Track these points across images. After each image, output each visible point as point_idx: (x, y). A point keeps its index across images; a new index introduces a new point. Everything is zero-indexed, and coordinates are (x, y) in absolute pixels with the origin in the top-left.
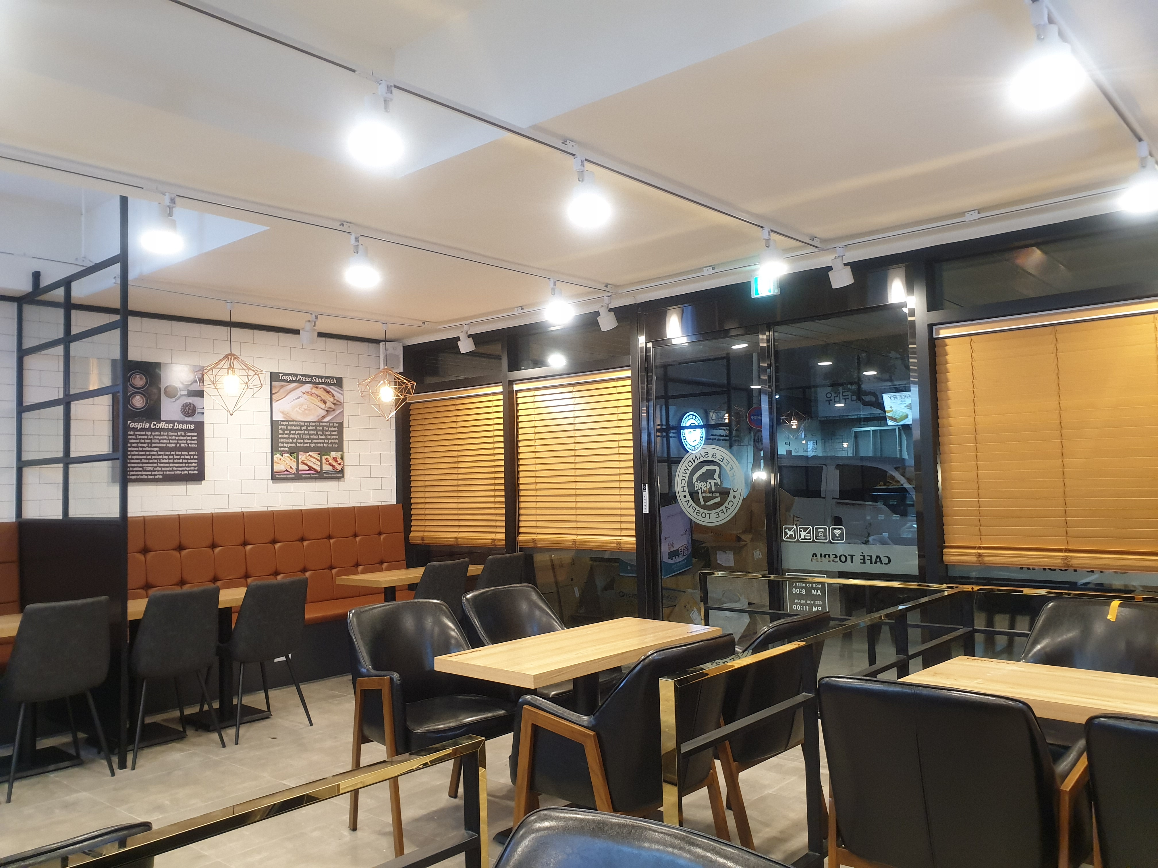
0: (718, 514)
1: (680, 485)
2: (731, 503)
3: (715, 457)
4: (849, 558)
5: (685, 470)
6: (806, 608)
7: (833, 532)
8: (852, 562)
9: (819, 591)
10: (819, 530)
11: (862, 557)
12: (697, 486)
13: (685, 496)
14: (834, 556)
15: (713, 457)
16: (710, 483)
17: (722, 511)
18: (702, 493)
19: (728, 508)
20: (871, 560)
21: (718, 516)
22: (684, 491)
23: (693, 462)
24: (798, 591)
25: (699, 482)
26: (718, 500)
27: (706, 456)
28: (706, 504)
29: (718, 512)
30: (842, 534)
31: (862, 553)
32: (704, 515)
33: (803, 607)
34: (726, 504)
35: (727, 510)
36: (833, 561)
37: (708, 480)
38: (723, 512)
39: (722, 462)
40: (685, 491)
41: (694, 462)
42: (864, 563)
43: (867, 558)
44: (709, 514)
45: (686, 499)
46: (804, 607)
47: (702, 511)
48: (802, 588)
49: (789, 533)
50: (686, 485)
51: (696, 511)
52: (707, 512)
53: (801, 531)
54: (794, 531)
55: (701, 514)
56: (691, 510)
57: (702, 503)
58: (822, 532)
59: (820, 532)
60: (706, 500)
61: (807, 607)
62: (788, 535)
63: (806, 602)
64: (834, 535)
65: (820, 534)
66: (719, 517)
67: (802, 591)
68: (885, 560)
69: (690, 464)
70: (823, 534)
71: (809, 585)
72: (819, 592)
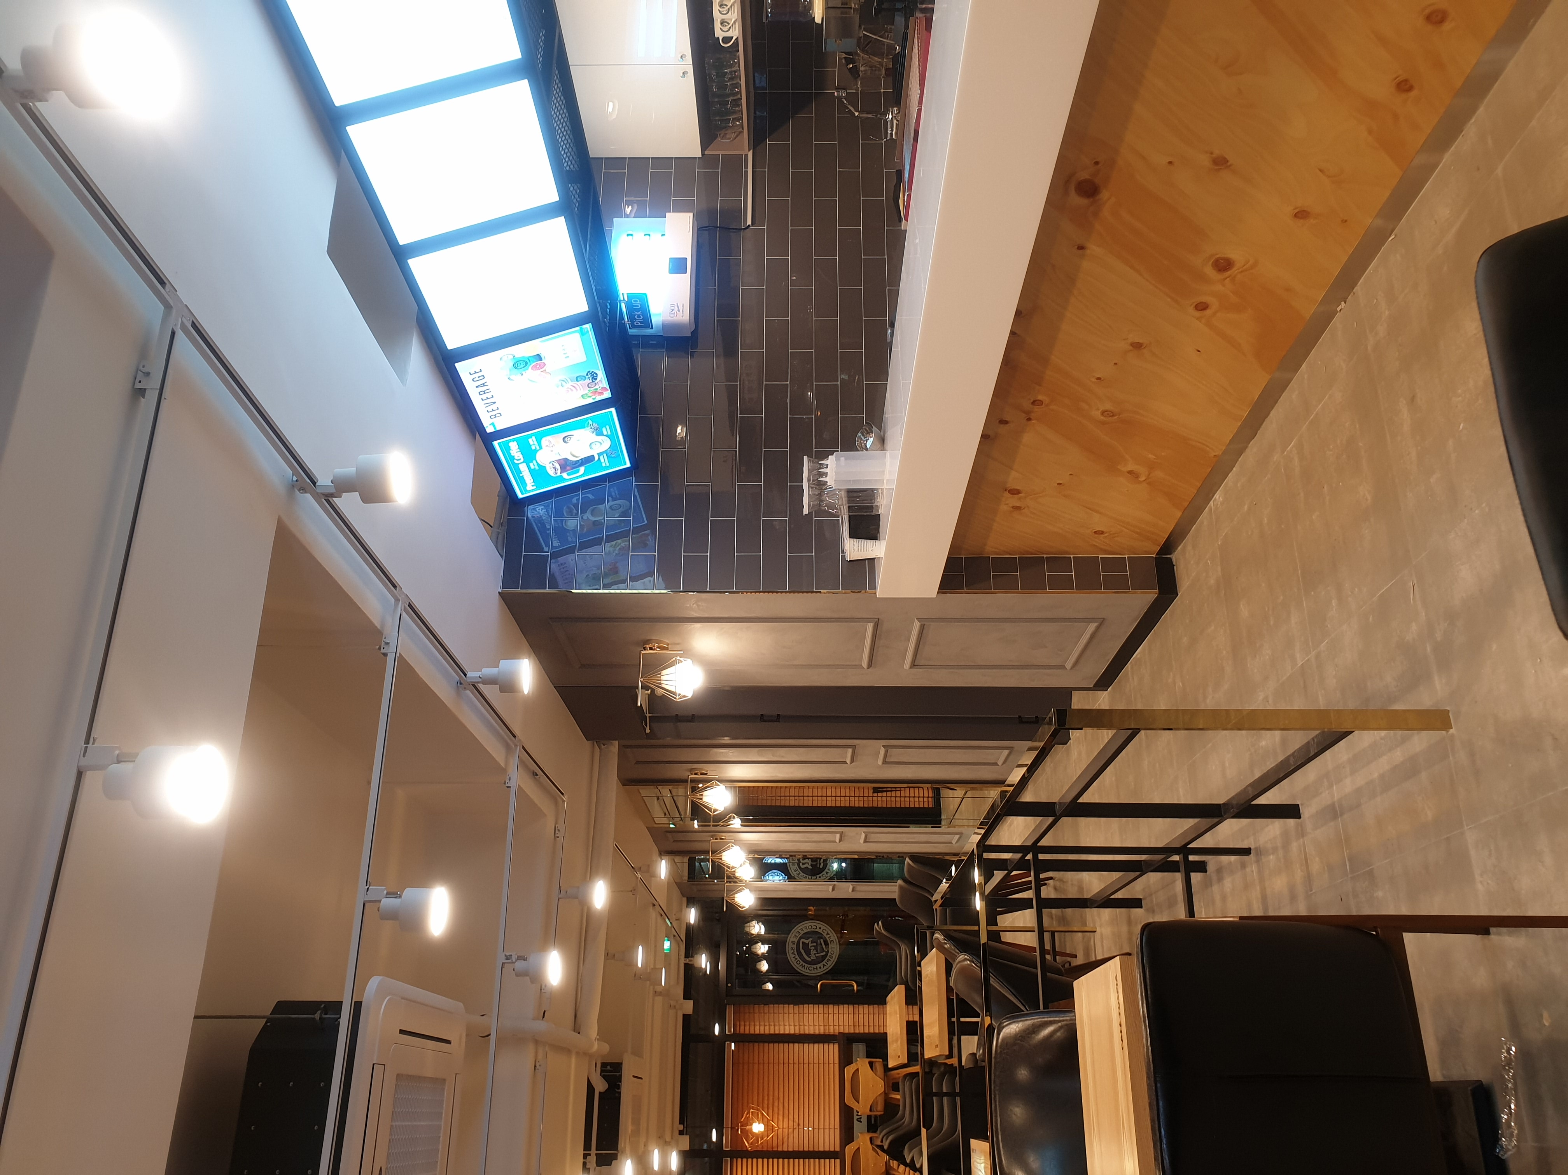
26: (822, 941)
29: (830, 941)
32: (832, 953)
34: (825, 935)
38: (831, 938)
44: (831, 948)
47: (829, 954)
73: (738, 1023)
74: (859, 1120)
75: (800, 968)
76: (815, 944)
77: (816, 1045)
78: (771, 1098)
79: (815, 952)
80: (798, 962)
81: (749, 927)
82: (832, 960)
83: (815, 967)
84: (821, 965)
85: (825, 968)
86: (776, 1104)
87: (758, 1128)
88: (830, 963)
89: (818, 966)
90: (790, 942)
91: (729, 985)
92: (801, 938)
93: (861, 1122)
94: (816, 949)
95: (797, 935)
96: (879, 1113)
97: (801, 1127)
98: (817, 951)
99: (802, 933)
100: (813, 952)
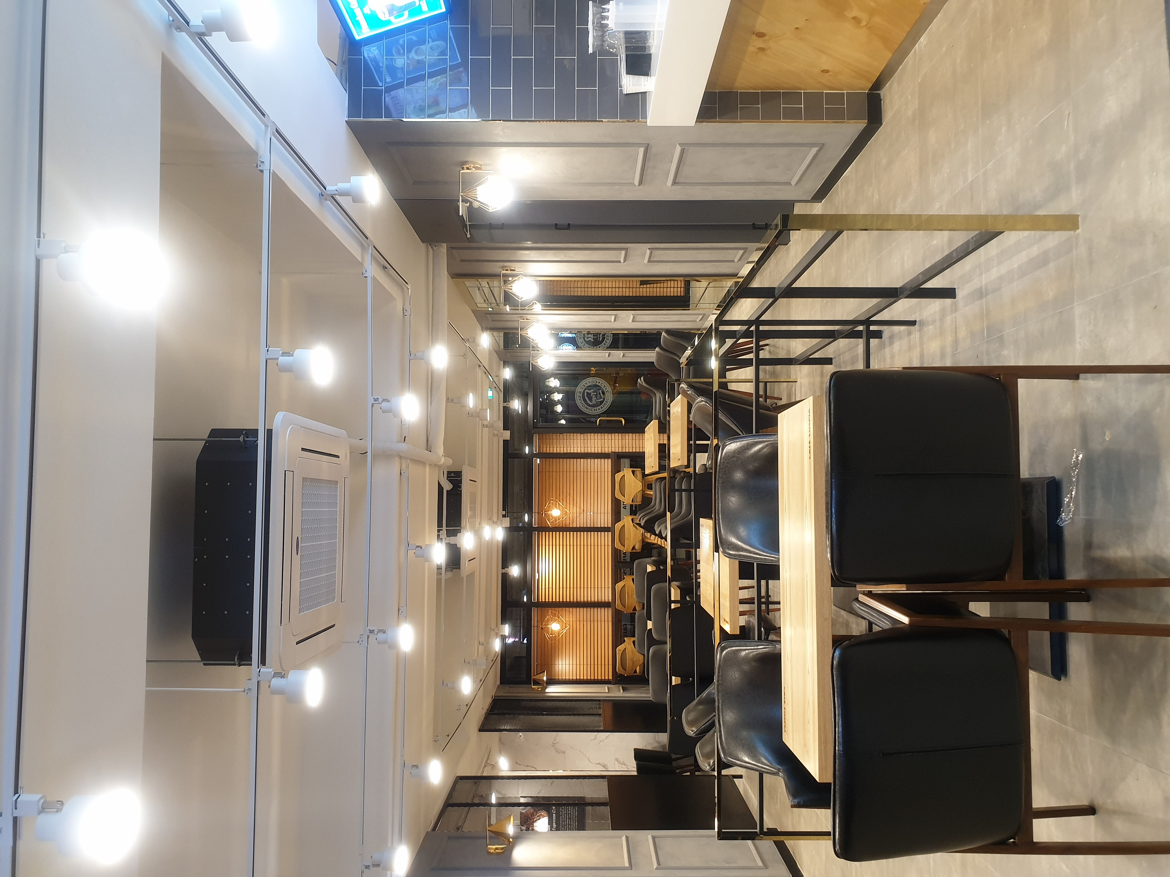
12: (594, 402)
26: (600, 391)
28: (602, 398)
35: (606, 388)
66: (608, 391)
73: (542, 446)
74: (625, 508)
75: (585, 409)
76: (595, 393)
77: (596, 460)
78: (565, 494)
79: (595, 399)
80: (584, 406)
81: (549, 382)
82: (608, 404)
83: (595, 408)
84: (600, 407)
85: (602, 409)
86: (568, 498)
87: (555, 513)
88: (605, 406)
89: (598, 408)
90: (578, 391)
91: (535, 421)
92: (585, 389)
93: (626, 509)
94: (596, 396)
95: (583, 387)
96: (638, 503)
97: (585, 512)
98: (597, 398)
99: (586, 386)
100: (594, 399)
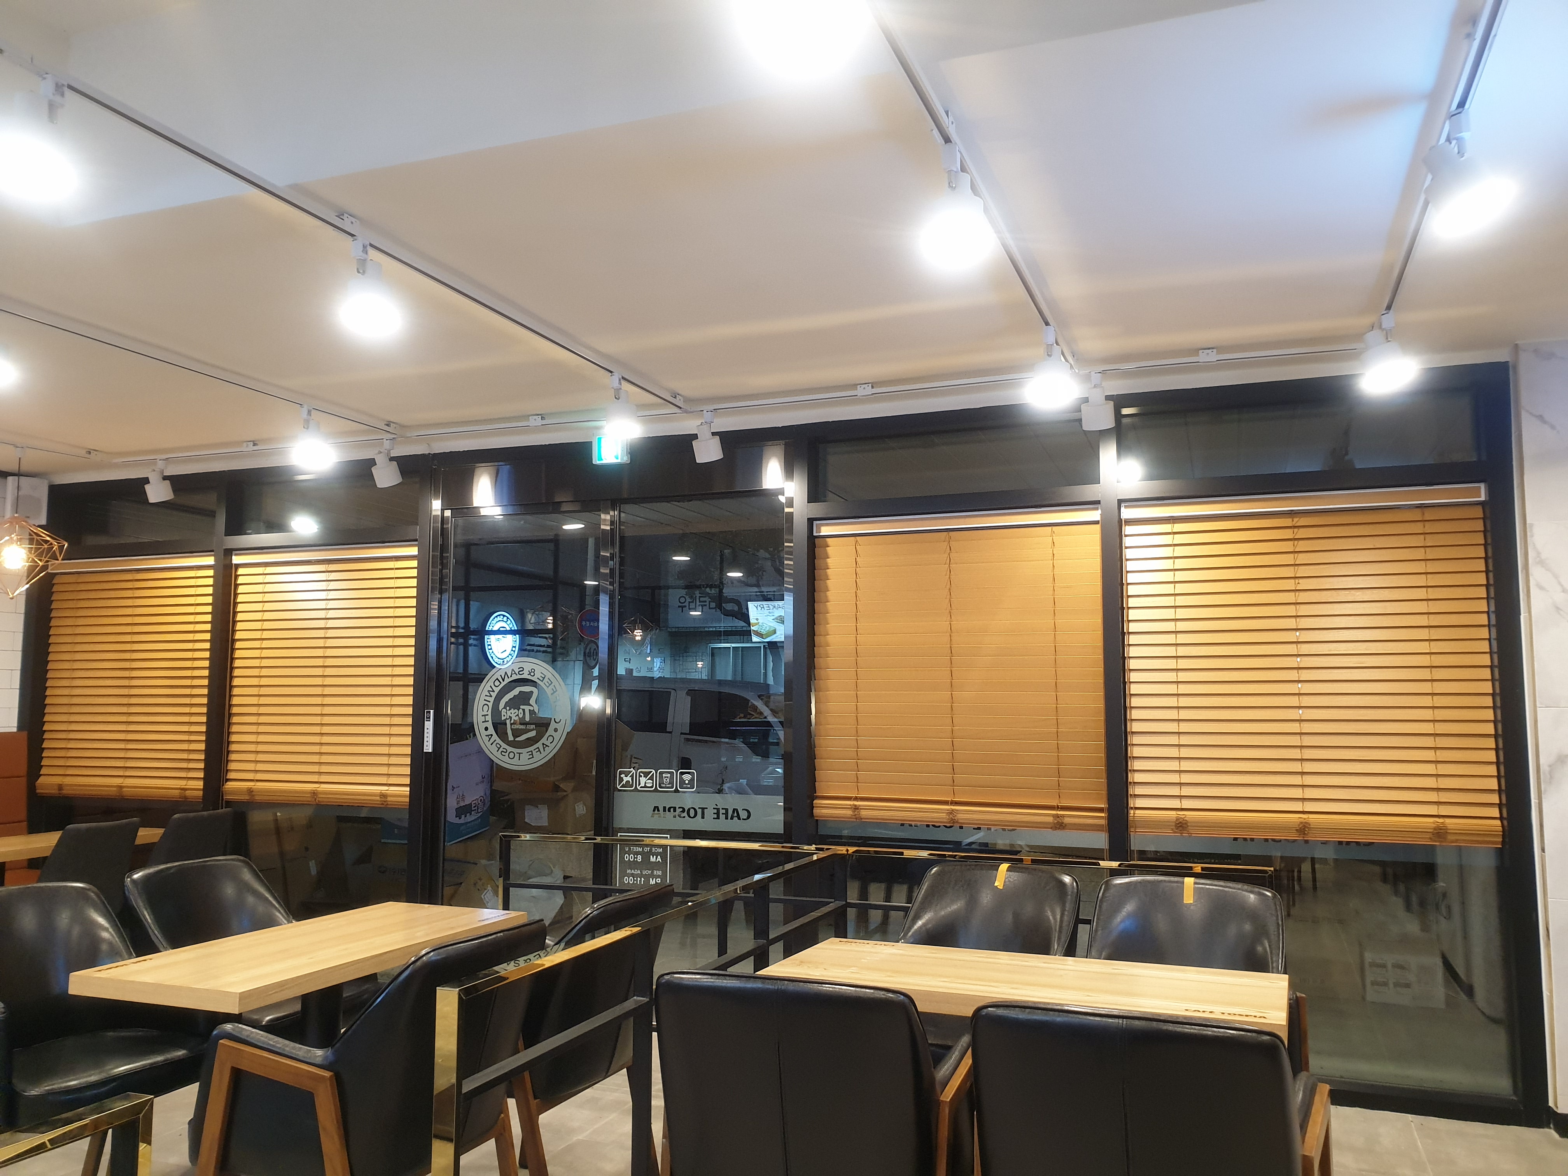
0: (532, 754)
1: (481, 713)
2: (551, 739)
3: (532, 674)
4: (699, 812)
5: (489, 691)
6: (641, 880)
7: (681, 779)
8: (703, 817)
9: (659, 857)
10: (664, 775)
11: (715, 811)
12: (505, 714)
13: (486, 729)
14: (681, 810)
15: (530, 674)
16: (524, 710)
17: (537, 750)
18: (511, 724)
19: (547, 746)
20: (726, 814)
21: (531, 756)
22: (485, 721)
23: (501, 681)
24: (631, 858)
25: (508, 708)
26: (532, 734)
27: (520, 673)
28: (516, 739)
29: (532, 751)
30: (692, 780)
31: (716, 805)
32: (512, 755)
33: (637, 879)
34: (544, 740)
35: (544, 748)
36: (679, 816)
37: (522, 707)
38: (539, 751)
39: (542, 681)
40: (488, 721)
41: (503, 681)
42: (718, 818)
43: (722, 811)
44: (520, 753)
45: (488, 733)
46: (639, 879)
47: (510, 749)
48: (637, 853)
49: (626, 779)
50: (490, 713)
51: (501, 749)
52: (516, 750)
53: (640, 776)
54: (632, 776)
55: (508, 753)
56: (494, 749)
57: (511, 738)
58: (668, 777)
59: (665, 777)
60: (516, 733)
61: (643, 879)
62: (624, 782)
63: (641, 872)
64: (682, 782)
65: (665, 780)
66: (533, 757)
67: (637, 858)
68: (743, 815)
69: (497, 683)
70: (668, 780)
71: (647, 849)
72: (659, 859)
